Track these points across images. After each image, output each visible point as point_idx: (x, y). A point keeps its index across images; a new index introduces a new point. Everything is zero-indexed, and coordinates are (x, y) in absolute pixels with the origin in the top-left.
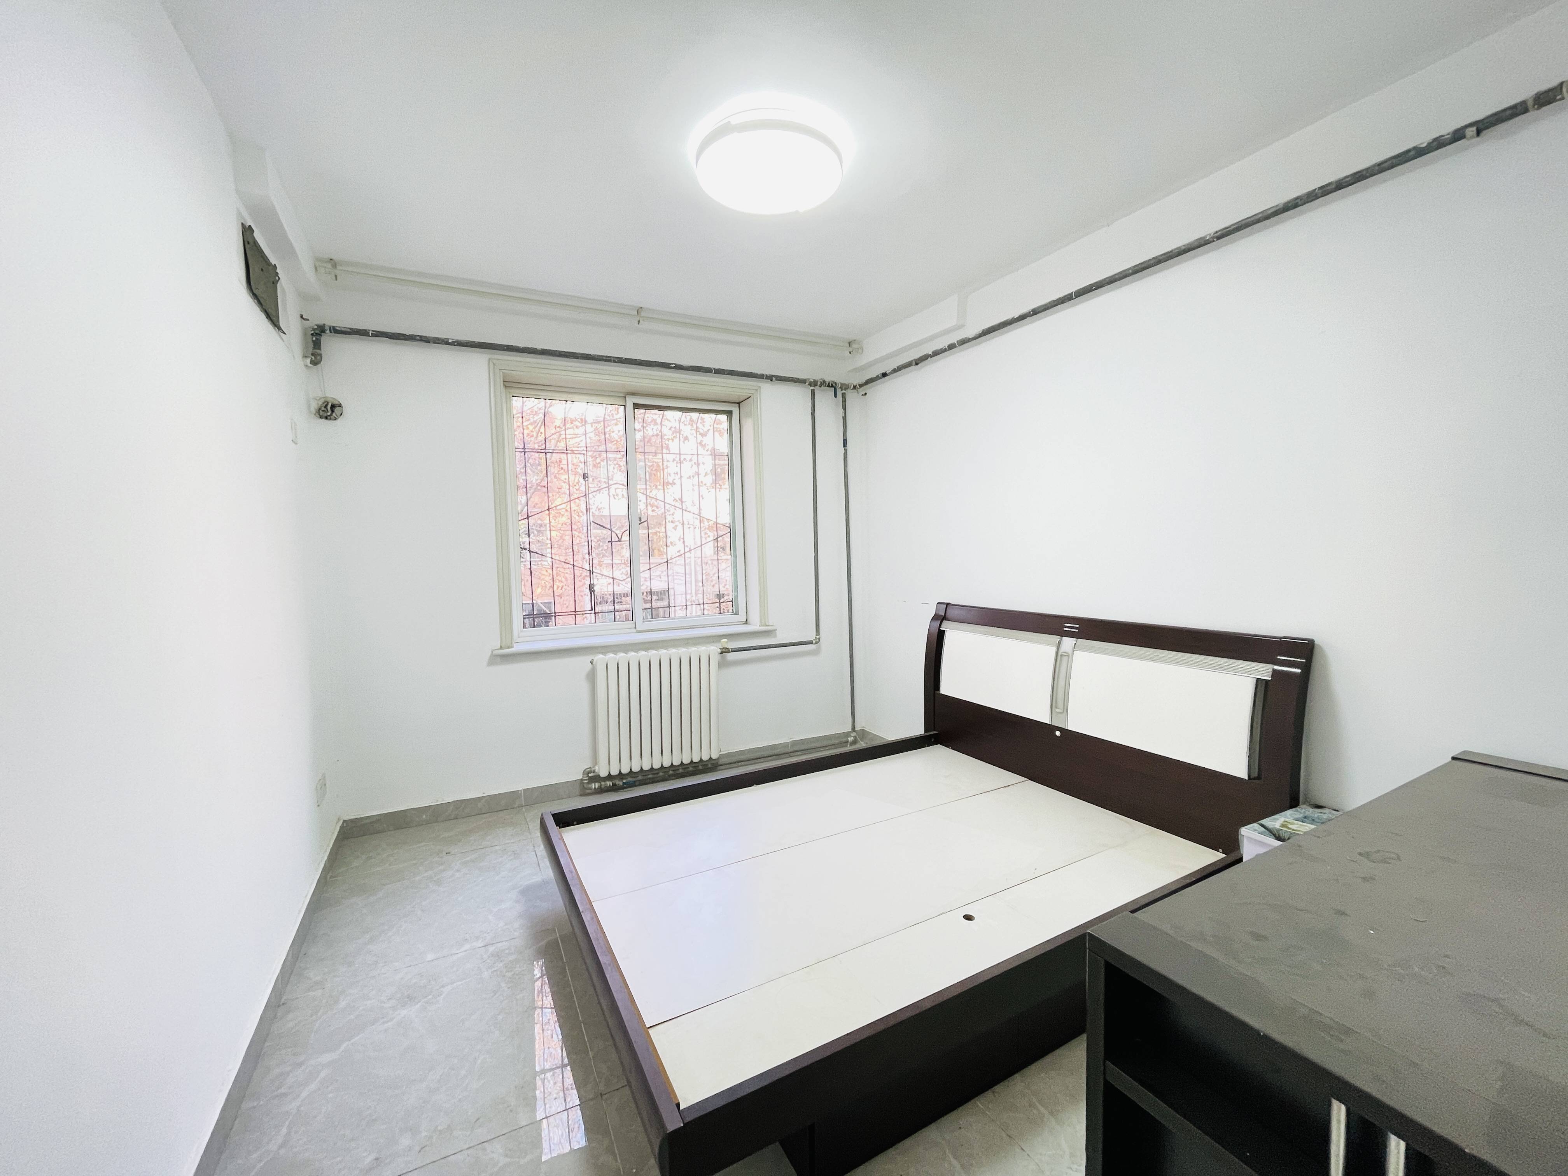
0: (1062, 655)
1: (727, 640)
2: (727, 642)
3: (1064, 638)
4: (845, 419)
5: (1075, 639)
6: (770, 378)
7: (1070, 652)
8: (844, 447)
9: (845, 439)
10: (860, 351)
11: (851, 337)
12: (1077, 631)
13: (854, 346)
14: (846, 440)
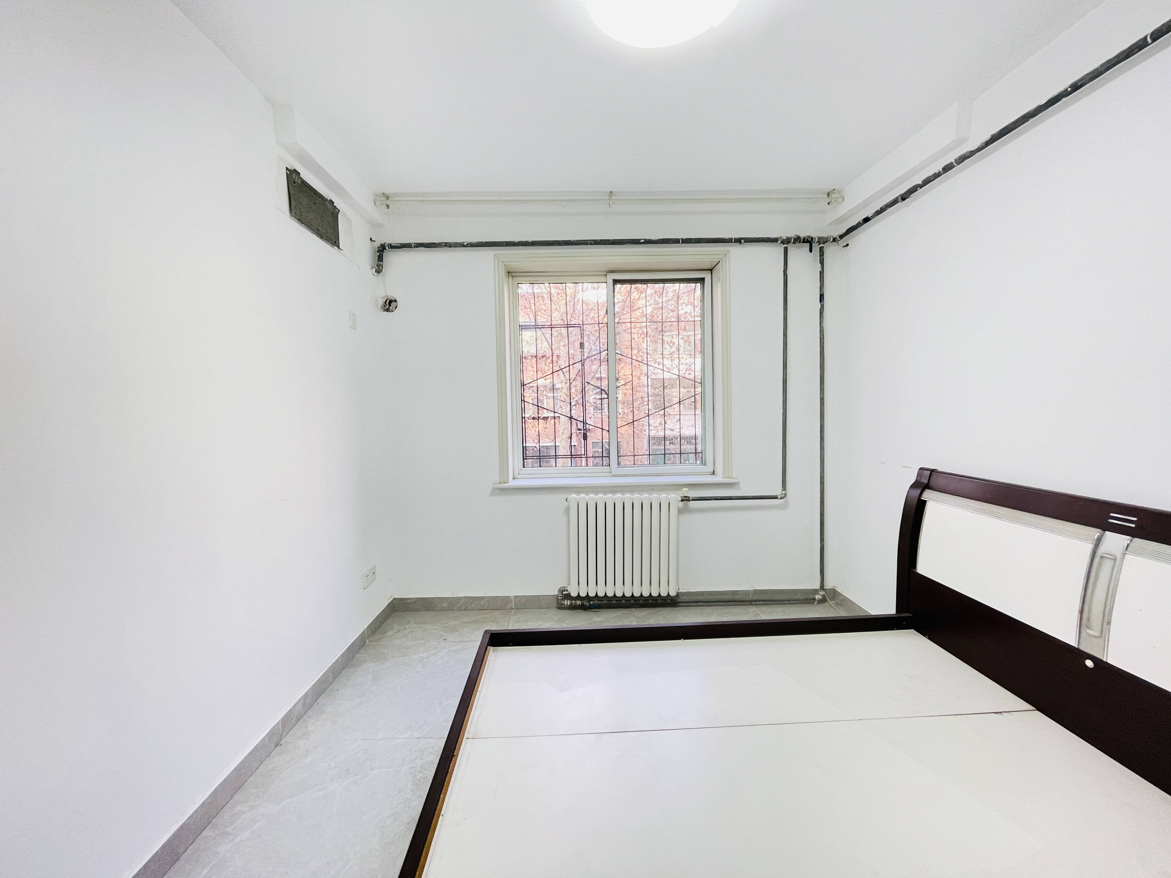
0: (1102, 557)
1: (687, 489)
2: (688, 491)
3: (1107, 533)
4: (822, 273)
5: (1129, 537)
6: (738, 241)
7: (1119, 556)
8: (820, 302)
9: (822, 293)
10: (840, 200)
11: (830, 188)
12: (1133, 526)
13: (833, 196)
14: (823, 295)
